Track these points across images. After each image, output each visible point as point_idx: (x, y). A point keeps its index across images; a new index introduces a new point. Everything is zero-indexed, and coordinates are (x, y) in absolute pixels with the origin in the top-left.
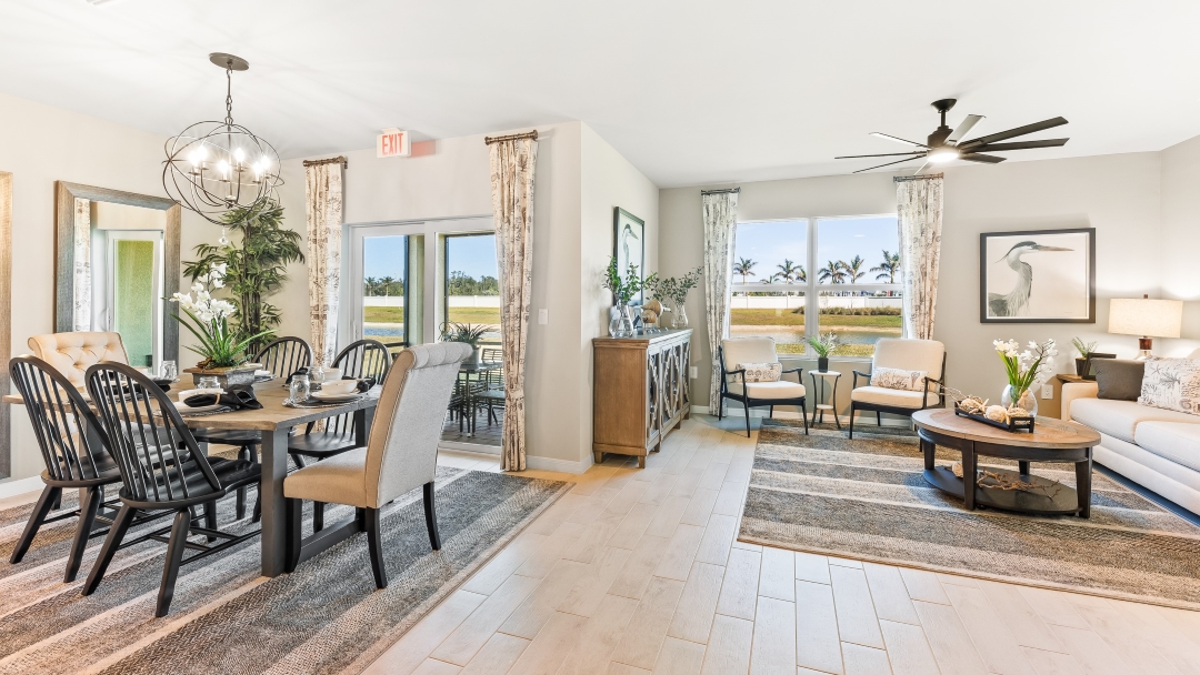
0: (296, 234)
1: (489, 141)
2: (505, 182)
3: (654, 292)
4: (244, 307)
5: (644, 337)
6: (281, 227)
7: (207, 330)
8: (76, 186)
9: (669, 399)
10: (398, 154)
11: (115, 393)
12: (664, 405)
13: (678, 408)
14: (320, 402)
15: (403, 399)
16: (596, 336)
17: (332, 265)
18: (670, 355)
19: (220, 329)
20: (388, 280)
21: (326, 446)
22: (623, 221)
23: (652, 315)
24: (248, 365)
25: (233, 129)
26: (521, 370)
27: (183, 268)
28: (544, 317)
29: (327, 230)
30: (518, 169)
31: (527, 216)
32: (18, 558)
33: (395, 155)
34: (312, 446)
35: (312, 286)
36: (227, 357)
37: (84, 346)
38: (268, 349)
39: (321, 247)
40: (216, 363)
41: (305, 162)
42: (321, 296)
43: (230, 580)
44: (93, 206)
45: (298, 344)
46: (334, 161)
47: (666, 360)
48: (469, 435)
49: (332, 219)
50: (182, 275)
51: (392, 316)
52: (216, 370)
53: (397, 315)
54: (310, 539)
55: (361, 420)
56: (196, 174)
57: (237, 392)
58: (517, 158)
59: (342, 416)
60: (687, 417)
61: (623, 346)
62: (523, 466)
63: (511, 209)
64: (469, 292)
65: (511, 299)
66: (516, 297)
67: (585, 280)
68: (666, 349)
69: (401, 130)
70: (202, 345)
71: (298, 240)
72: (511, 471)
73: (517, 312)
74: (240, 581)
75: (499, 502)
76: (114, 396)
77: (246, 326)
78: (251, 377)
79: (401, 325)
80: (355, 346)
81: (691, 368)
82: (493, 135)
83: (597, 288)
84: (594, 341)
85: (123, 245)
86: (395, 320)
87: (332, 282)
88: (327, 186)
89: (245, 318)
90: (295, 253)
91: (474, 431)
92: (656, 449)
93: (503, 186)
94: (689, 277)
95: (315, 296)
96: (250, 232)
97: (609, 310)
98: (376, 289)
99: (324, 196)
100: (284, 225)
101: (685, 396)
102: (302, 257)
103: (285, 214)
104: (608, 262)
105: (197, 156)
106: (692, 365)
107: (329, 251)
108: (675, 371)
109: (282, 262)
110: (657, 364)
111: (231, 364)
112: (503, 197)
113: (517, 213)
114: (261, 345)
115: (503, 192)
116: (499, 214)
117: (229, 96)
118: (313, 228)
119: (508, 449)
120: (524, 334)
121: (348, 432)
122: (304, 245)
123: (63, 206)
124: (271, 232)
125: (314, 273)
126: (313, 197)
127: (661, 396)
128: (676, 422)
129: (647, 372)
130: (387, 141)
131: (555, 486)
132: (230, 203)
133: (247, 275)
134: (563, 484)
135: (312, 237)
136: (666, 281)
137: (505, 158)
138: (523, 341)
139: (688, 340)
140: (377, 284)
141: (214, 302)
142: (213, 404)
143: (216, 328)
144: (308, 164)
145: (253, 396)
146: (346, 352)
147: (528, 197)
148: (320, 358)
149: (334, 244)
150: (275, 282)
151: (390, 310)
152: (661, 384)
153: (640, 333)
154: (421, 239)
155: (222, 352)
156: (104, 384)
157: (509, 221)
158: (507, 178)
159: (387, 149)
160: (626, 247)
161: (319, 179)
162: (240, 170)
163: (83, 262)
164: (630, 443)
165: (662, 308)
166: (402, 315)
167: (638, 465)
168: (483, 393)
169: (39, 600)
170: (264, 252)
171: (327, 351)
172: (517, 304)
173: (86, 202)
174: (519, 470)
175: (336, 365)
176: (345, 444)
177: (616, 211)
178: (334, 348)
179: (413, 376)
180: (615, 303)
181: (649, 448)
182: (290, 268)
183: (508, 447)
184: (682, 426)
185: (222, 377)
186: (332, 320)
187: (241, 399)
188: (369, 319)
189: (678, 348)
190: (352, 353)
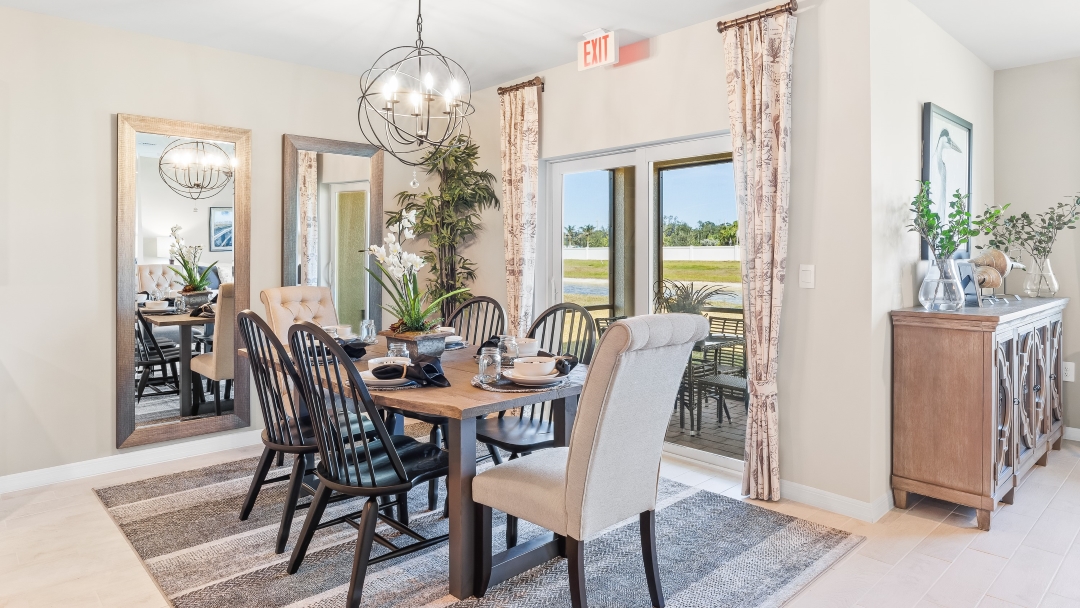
0: (491, 176)
1: (722, 27)
2: (747, 82)
3: (991, 237)
4: (441, 260)
5: (982, 311)
6: (477, 169)
7: (399, 288)
8: (298, 137)
9: (1029, 416)
10: (604, 62)
11: (319, 355)
12: (1021, 426)
13: (1043, 432)
14: (513, 385)
15: (614, 394)
16: (896, 307)
17: (528, 210)
18: (1030, 342)
19: (411, 286)
20: (589, 229)
21: (521, 436)
22: (937, 124)
23: (992, 275)
24: (440, 329)
25: (423, 52)
26: (773, 354)
27: (386, 218)
28: (808, 275)
29: (523, 168)
30: (767, 59)
31: (782, 126)
32: (245, 516)
33: (599, 64)
34: (505, 435)
35: (508, 236)
36: (418, 321)
37: (302, 301)
38: (461, 311)
39: (517, 189)
40: (409, 327)
41: (500, 89)
42: (516, 249)
43: (418, 590)
44: (319, 158)
45: (491, 306)
46: (530, 83)
47: (1023, 351)
48: (693, 433)
49: (528, 155)
50: (385, 225)
51: (593, 270)
52: (408, 334)
53: (600, 270)
54: (502, 556)
55: (560, 410)
56: (388, 110)
57: (423, 364)
58: (766, 45)
59: (538, 406)
60: (1056, 446)
61: (947, 325)
62: (776, 496)
63: (757, 119)
64: (683, 242)
65: (758, 250)
66: (766, 248)
67: (877, 219)
68: (1023, 332)
69: (606, 31)
70: (395, 304)
71: (493, 182)
72: (757, 499)
73: (766, 269)
74: (427, 595)
75: (745, 548)
76: (318, 358)
77: (442, 282)
78: (441, 345)
79: (605, 282)
80: (553, 311)
81: (1064, 364)
82: (728, 18)
83: (896, 231)
84: (892, 316)
85: (343, 196)
86: (597, 276)
87: (528, 231)
88: (523, 115)
89: (441, 273)
90: (491, 198)
91: (699, 429)
92: (1007, 500)
93: (744, 88)
94: (1059, 211)
95: (510, 248)
96: (447, 175)
97: (915, 267)
98: (577, 239)
99: (519, 126)
100: (479, 166)
101: (1054, 411)
102: (497, 201)
103: (480, 152)
104: (914, 190)
105: (389, 88)
106: (1066, 360)
107: (525, 194)
108: (1039, 368)
109: (477, 208)
110: (1009, 357)
111: (421, 328)
112: (744, 104)
113: (767, 124)
114: (458, 303)
115: (744, 97)
116: (739, 128)
117: (420, 15)
118: (508, 167)
119: (753, 468)
120: (777, 302)
121: (546, 419)
122: (500, 188)
123: (288, 159)
124: (466, 175)
125: (509, 221)
126: (507, 130)
127: (1016, 411)
128: (1039, 454)
129: (994, 371)
130: (590, 48)
131: (833, 537)
132: (421, 140)
133: (443, 224)
134: (844, 535)
135: (507, 178)
136: (1011, 220)
137: (747, 47)
138: (776, 312)
139: (1058, 318)
140: (577, 234)
141: (405, 255)
142: (400, 377)
143: (407, 285)
144: (503, 91)
145: (440, 371)
146: (543, 318)
147: (783, 99)
148: (515, 323)
149: (530, 184)
150: (471, 232)
151: (592, 264)
152: (1016, 391)
153: (972, 304)
154: (630, 172)
155: (413, 312)
156: (308, 343)
157: (754, 138)
158: (750, 75)
159: (590, 58)
160: (942, 165)
161: (513, 107)
162: (430, 99)
163: (312, 216)
164: (960, 485)
165: (1009, 263)
166: (606, 270)
167: (974, 522)
168: (711, 378)
169: (254, 569)
170: (459, 199)
171: (523, 314)
172: (766, 256)
173: (313, 155)
174: (770, 500)
175: (531, 335)
176: (541, 438)
177: (926, 110)
178: (530, 311)
179: (627, 360)
180: (924, 256)
181: (997, 497)
182: (485, 215)
183: (753, 464)
184: (1049, 460)
185: (412, 344)
186: (528, 278)
187: (427, 374)
188: (569, 274)
189: (1043, 330)
190: (550, 319)
